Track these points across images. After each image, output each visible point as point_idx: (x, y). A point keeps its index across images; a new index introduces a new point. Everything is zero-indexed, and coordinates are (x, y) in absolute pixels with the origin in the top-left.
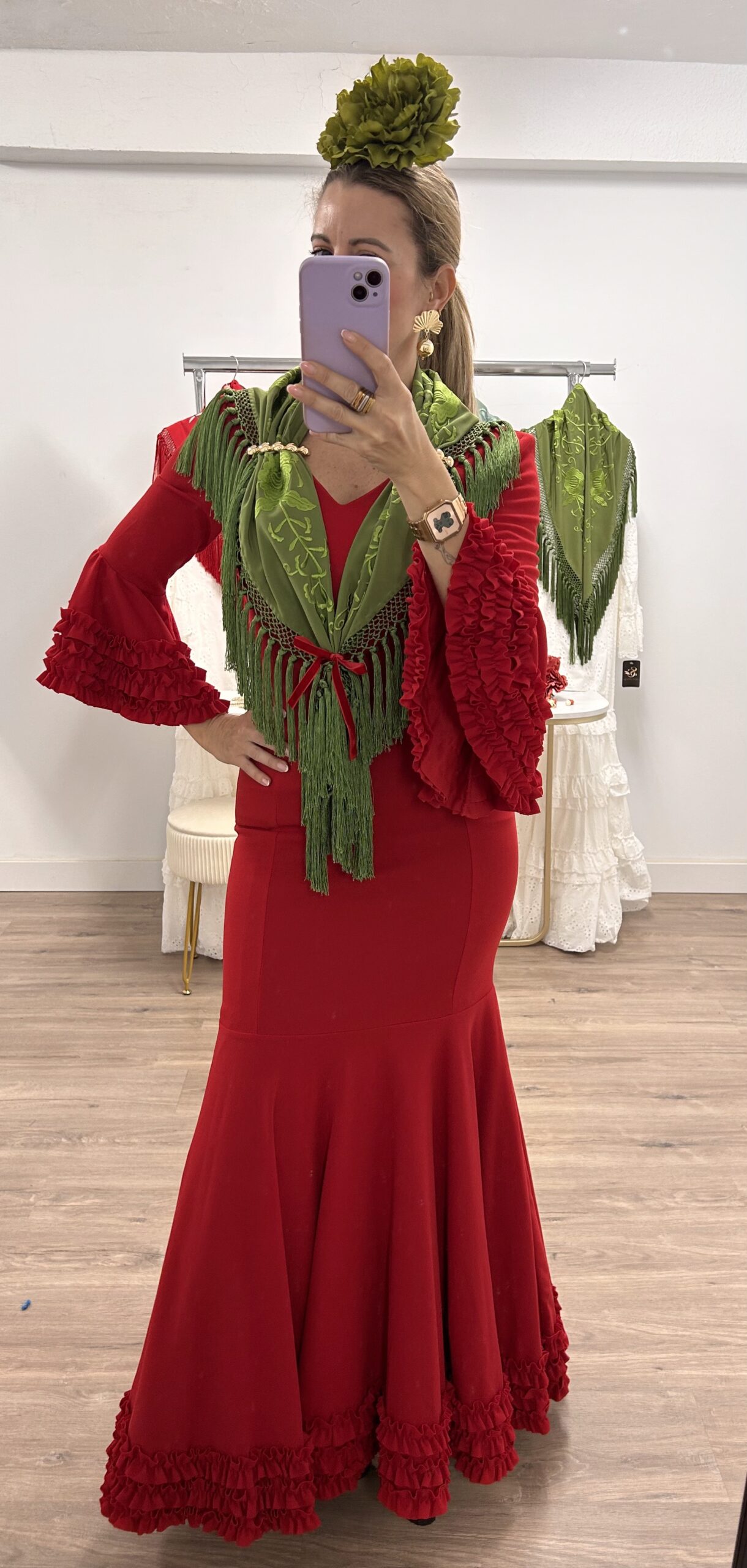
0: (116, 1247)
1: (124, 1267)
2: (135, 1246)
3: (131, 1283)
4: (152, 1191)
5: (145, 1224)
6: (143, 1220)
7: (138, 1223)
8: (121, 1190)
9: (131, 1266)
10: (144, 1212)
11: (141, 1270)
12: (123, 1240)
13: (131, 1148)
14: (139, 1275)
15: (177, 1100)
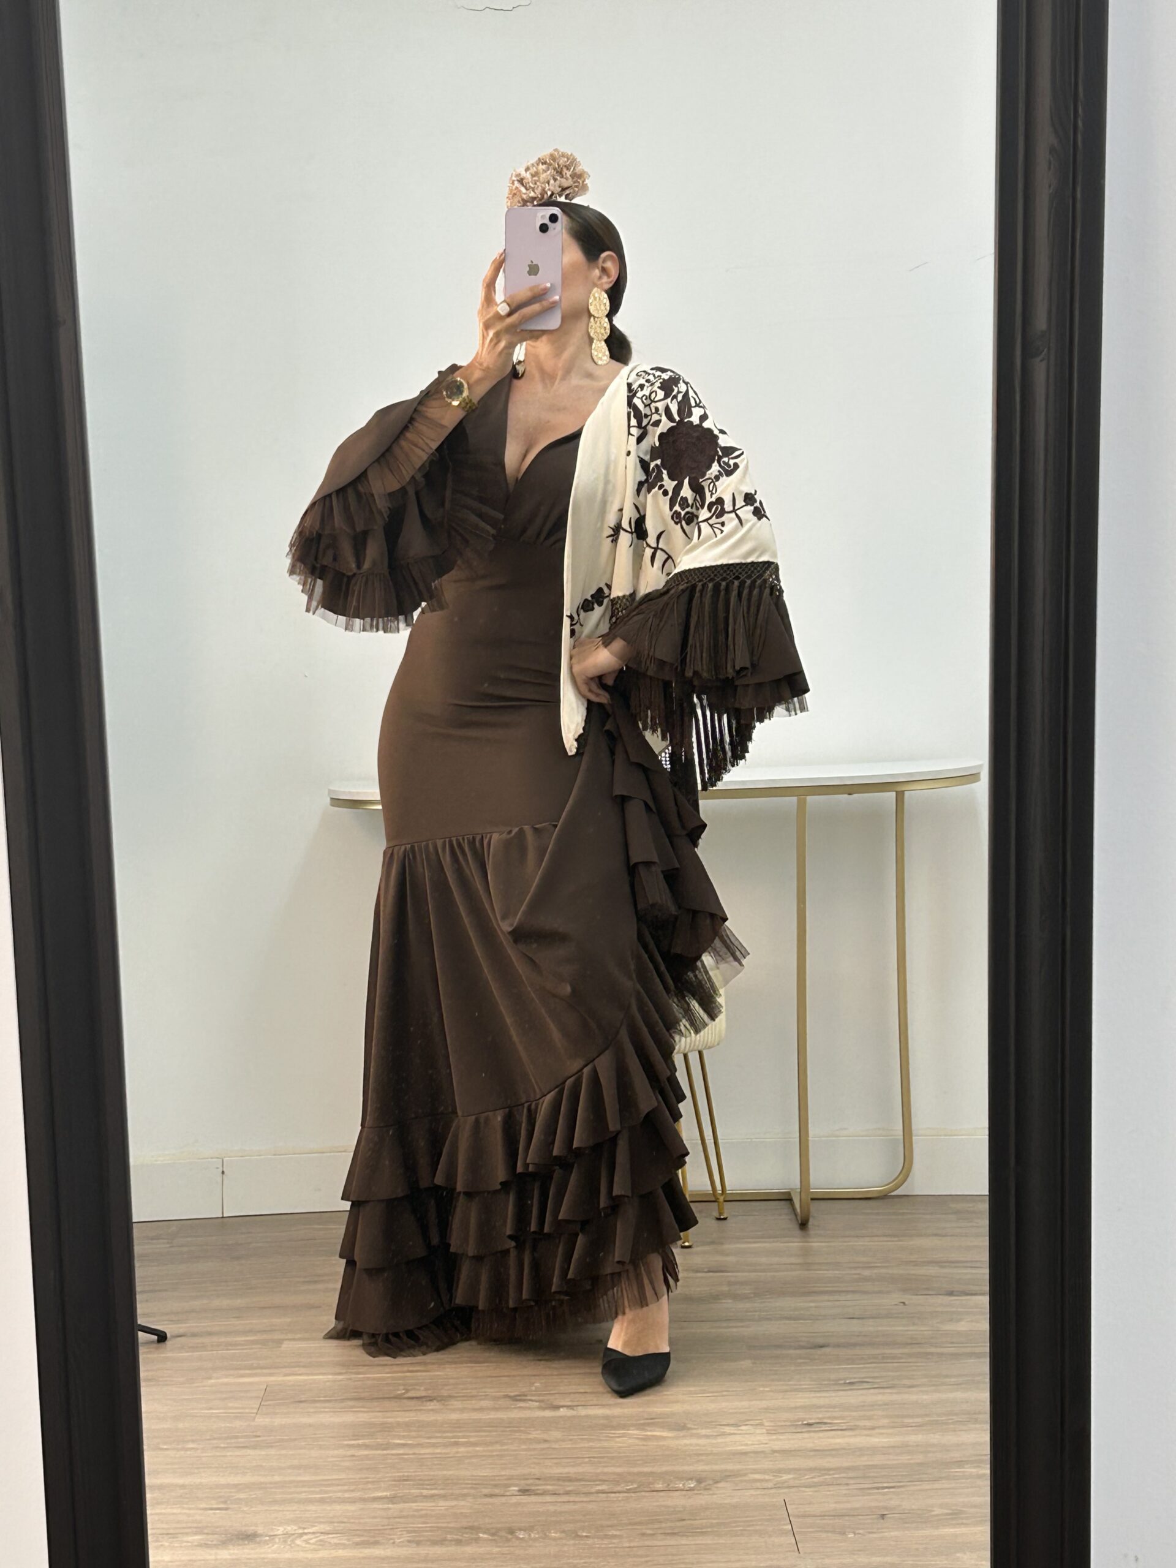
0: (189, 1530)
1: (205, 1545)
2: (218, 1530)
3: (219, 1557)
4: (236, 1486)
5: (229, 1512)
6: (227, 1509)
7: (218, 1511)
8: (183, 1486)
9: (215, 1545)
10: (225, 1502)
11: (231, 1547)
12: (200, 1525)
13: (189, 1453)
14: (232, 1552)
15: (256, 1411)
